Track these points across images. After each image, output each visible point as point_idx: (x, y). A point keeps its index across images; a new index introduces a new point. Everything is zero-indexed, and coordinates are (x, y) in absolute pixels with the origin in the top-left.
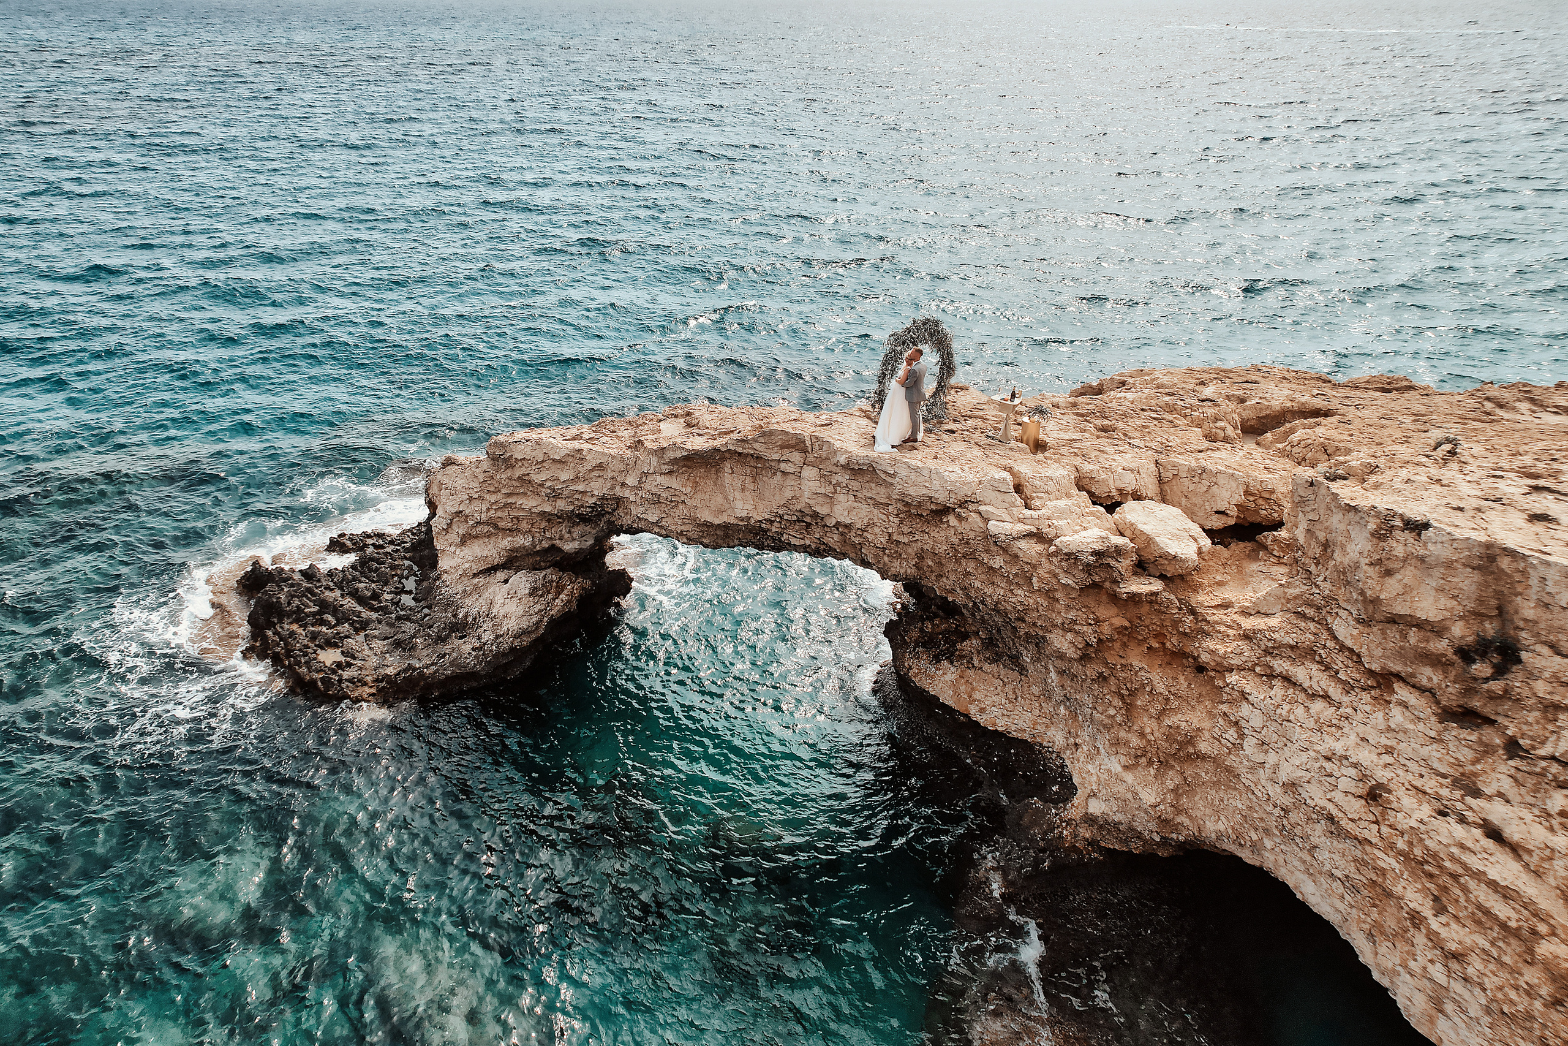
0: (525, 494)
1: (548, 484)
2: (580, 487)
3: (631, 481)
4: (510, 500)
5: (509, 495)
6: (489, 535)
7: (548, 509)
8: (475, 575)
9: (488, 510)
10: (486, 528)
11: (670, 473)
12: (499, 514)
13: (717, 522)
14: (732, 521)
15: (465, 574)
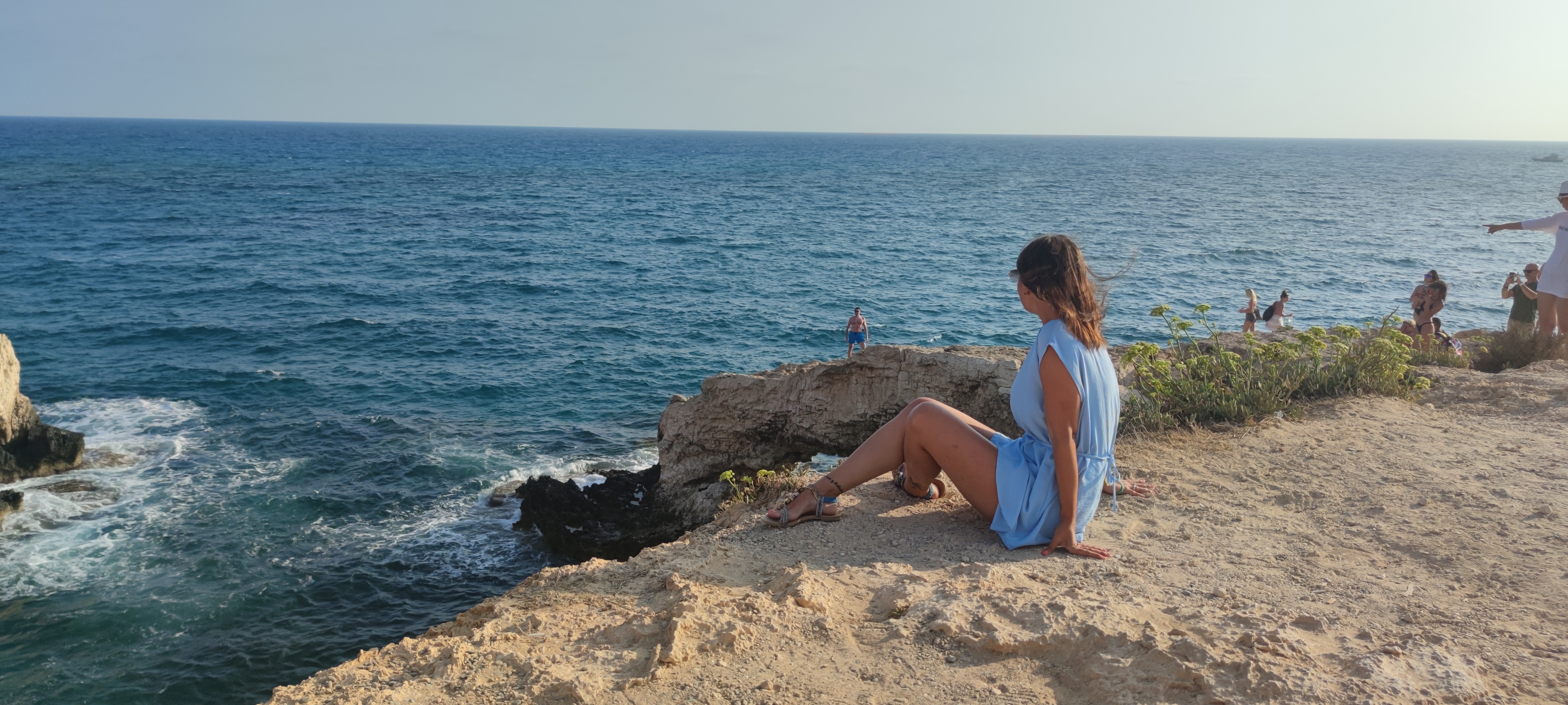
0: (724, 419)
1: (740, 406)
2: (761, 408)
3: (793, 397)
4: (714, 425)
5: (714, 420)
6: (698, 454)
7: (739, 429)
8: (685, 485)
9: (699, 433)
10: (696, 448)
11: (818, 387)
12: (707, 436)
13: (846, 421)
14: (856, 419)
15: (677, 483)
